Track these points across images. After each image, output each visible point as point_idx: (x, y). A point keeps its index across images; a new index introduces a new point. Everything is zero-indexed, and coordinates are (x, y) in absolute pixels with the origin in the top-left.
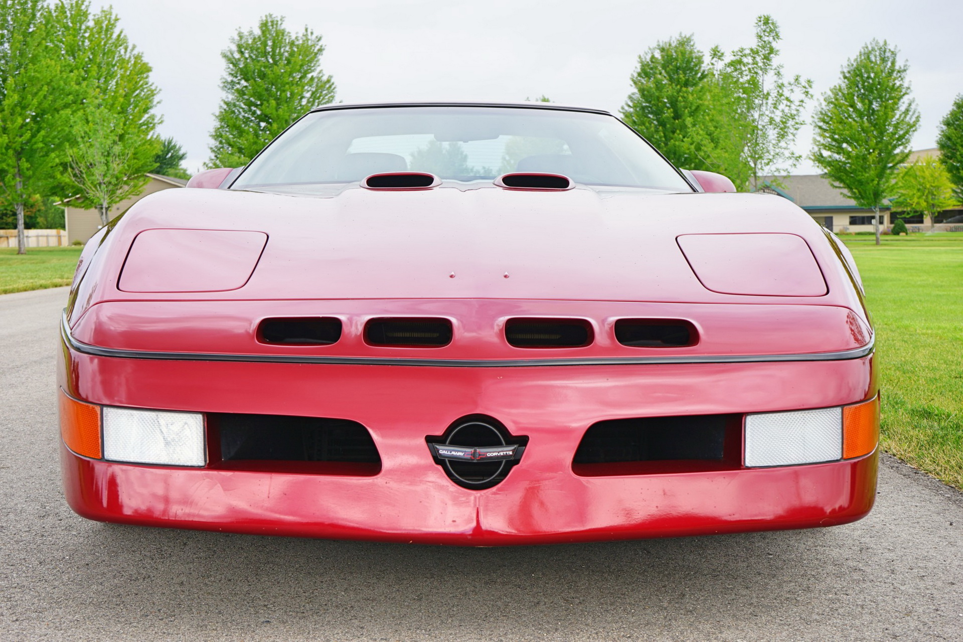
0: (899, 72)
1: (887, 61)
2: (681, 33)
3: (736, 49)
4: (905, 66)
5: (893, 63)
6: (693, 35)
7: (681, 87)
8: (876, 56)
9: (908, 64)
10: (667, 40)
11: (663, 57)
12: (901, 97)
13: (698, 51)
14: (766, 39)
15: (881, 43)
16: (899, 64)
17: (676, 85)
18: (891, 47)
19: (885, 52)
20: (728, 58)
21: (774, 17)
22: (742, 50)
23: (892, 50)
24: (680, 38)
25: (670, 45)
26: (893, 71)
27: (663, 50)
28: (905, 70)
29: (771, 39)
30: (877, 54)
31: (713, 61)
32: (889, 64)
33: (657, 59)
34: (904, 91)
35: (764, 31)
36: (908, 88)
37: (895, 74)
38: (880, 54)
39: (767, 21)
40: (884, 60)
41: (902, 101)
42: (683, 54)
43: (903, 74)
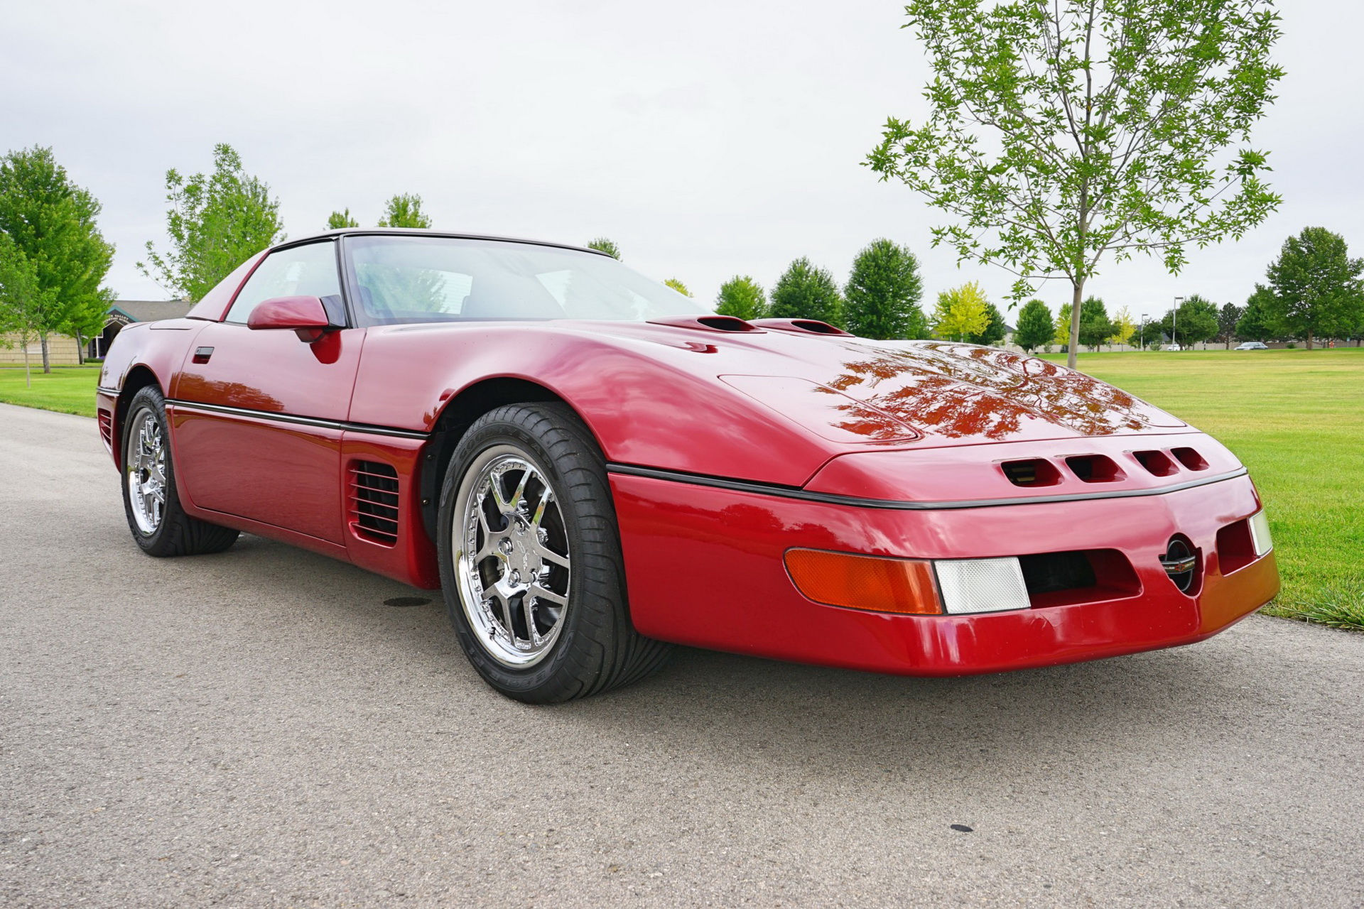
0: (271, 207)
1: (259, 196)
2: (37, 145)
3: (194, 175)
4: (276, 202)
5: (265, 199)
6: (50, 148)
7: (43, 203)
8: (247, 191)
9: (279, 200)
10: (20, 150)
11: (15, 168)
12: (275, 232)
13: (60, 167)
14: (226, 168)
15: (252, 179)
16: (271, 200)
17: (37, 201)
18: (261, 183)
19: (256, 187)
20: (186, 183)
21: (234, 147)
22: (200, 176)
23: (263, 186)
24: (36, 151)
25: (24, 157)
26: (264, 206)
27: (15, 161)
28: (276, 207)
29: (232, 169)
30: (249, 188)
31: (170, 184)
32: (261, 200)
33: (10, 170)
34: (276, 226)
35: (224, 160)
36: (281, 224)
37: (267, 209)
38: (251, 189)
39: (226, 150)
40: (256, 195)
41: (276, 235)
42: (41, 167)
43: (275, 211)
